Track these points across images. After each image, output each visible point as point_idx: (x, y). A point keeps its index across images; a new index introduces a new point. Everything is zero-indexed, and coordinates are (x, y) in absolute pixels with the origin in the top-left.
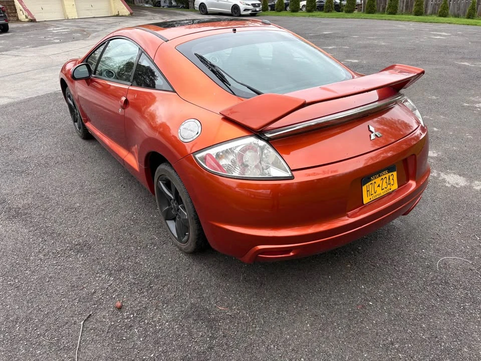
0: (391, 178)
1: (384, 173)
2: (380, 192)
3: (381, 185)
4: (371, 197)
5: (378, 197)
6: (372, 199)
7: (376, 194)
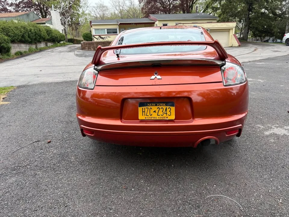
0: (168, 110)
1: (161, 104)
2: (155, 116)
3: (157, 112)
4: (147, 117)
5: (153, 119)
6: (147, 119)
7: (151, 116)
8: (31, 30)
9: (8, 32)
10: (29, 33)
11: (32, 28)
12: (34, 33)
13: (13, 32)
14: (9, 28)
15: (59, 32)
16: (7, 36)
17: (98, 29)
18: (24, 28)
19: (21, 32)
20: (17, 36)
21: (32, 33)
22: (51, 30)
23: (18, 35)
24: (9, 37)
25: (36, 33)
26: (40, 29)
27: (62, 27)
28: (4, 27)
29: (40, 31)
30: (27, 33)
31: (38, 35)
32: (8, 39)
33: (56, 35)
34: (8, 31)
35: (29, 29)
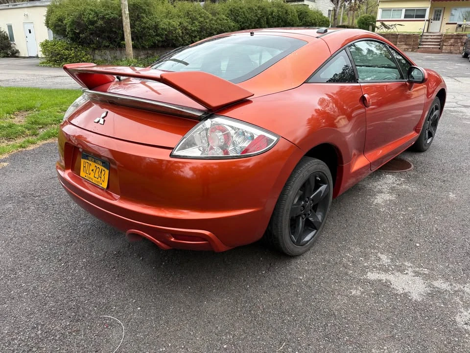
0: (103, 173)
1: (99, 162)
3: (94, 171)
4: (86, 175)
5: (90, 180)
6: (86, 178)
7: (90, 176)
8: (273, 12)
9: (237, 16)
10: (270, 16)
11: (275, 10)
12: (277, 18)
13: (245, 15)
14: (240, 10)
15: (321, 15)
16: (235, 21)
17: (389, 10)
18: (263, 9)
19: (257, 16)
20: (249, 22)
21: (273, 17)
22: (307, 11)
23: (250, 20)
24: (238, 22)
25: (279, 17)
26: (287, 10)
27: (331, 5)
28: (234, 9)
29: (286, 13)
30: (265, 17)
31: (282, 21)
32: (234, 26)
33: (315, 20)
34: (237, 14)
35: (269, 10)
